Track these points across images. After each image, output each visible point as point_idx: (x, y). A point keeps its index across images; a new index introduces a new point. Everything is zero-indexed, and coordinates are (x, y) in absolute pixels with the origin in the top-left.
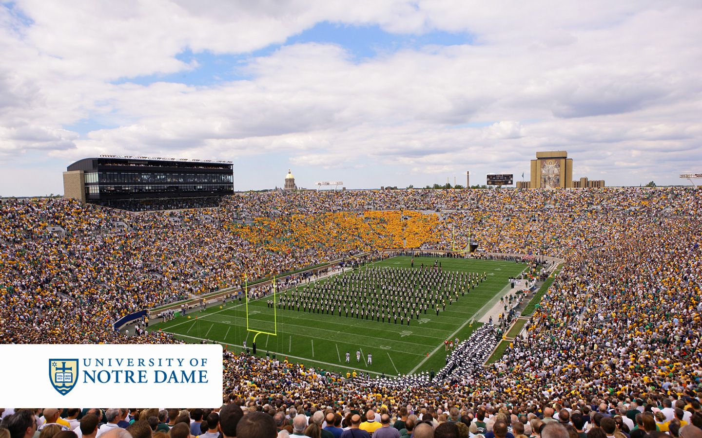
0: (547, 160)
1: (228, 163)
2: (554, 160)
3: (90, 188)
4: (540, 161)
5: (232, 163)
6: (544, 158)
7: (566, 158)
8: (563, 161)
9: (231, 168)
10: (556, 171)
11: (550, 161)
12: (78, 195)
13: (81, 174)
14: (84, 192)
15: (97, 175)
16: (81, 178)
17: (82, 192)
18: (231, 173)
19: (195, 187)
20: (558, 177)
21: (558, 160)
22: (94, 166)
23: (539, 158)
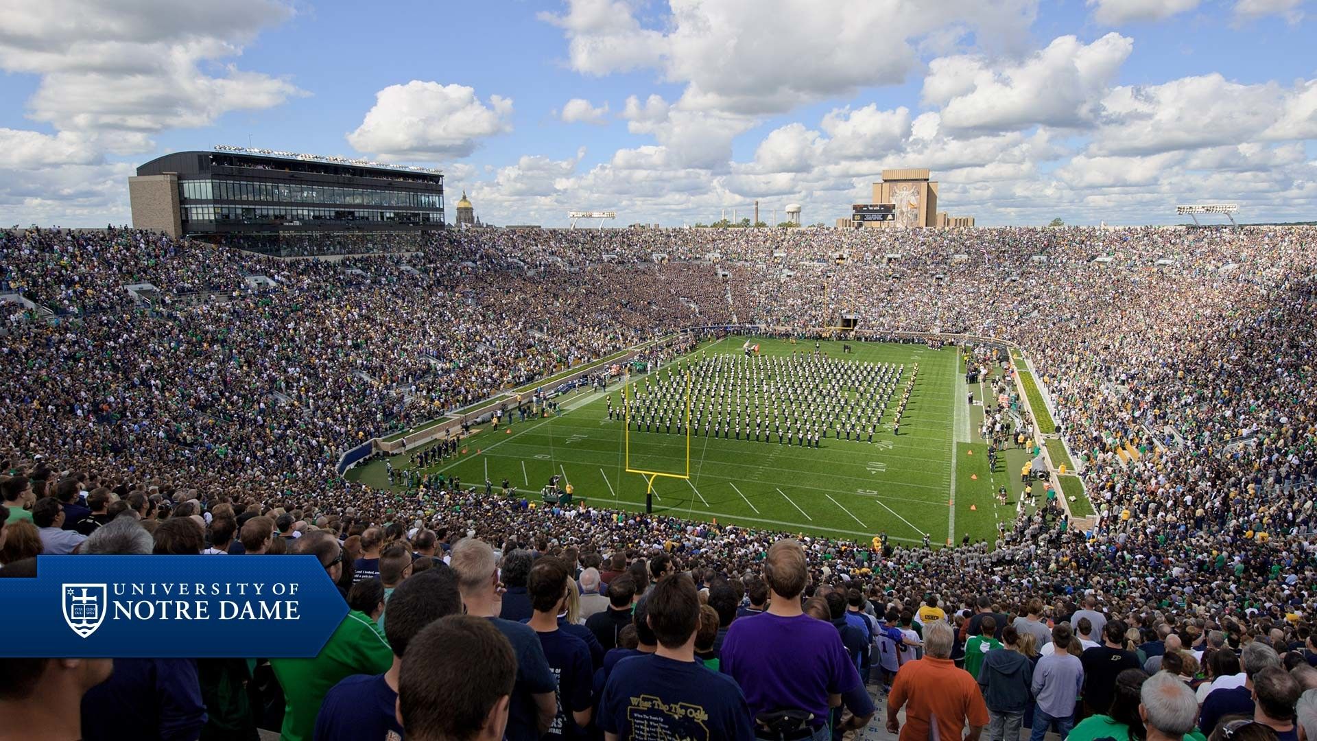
0: (899, 184)
1: (436, 173)
2: (910, 184)
3: (194, 211)
4: (887, 184)
5: (441, 174)
6: (895, 180)
7: (928, 180)
8: (924, 184)
9: (440, 183)
10: (913, 200)
11: (904, 184)
12: (165, 223)
13: (172, 182)
14: (179, 217)
15: (209, 185)
16: (172, 190)
17: (174, 217)
18: (439, 191)
19: (382, 213)
20: (916, 211)
21: (916, 183)
22: (201, 168)
23: (885, 181)
